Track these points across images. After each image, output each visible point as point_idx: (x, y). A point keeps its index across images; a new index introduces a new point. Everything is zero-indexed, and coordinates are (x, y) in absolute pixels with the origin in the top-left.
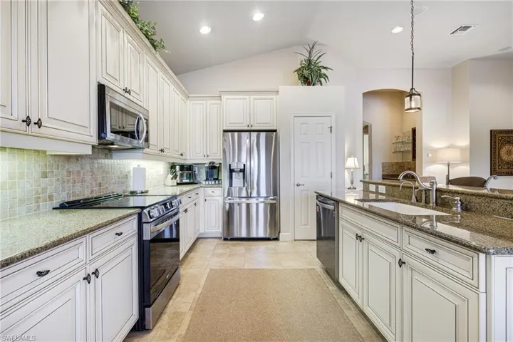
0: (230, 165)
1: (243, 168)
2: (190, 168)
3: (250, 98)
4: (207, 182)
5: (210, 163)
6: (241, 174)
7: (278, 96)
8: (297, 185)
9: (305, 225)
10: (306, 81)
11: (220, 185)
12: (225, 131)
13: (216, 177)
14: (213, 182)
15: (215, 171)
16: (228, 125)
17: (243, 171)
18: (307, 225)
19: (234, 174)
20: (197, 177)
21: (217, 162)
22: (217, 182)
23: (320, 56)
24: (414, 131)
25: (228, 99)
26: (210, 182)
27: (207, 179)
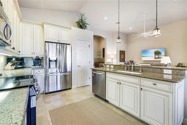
0: (49, 58)
1: (56, 59)
2: (22, 59)
3: (59, 29)
4: (35, 67)
5: (37, 57)
6: (55, 62)
7: (71, 31)
8: (78, 66)
9: (81, 81)
10: (81, 27)
11: (42, 68)
12: (45, 42)
13: (40, 64)
14: (38, 67)
15: (39, 61)
16: (48, 39)
17: (56, 61)
18: (82, 81)
19: (51, 62)
20: (26, 64)
21: (40, 57)
22: (40, 66)
23: (85, 19)
24: (104, 49)
25: (48, 27)
26: (36, 67)
27: (34, 65)
